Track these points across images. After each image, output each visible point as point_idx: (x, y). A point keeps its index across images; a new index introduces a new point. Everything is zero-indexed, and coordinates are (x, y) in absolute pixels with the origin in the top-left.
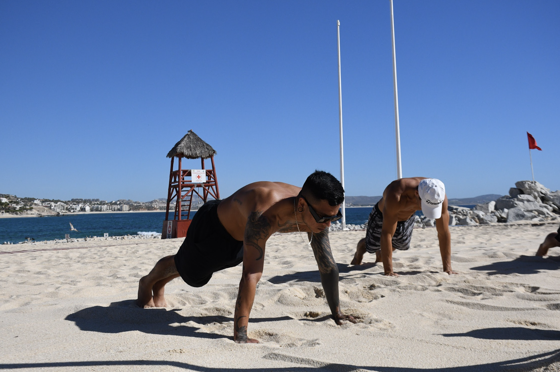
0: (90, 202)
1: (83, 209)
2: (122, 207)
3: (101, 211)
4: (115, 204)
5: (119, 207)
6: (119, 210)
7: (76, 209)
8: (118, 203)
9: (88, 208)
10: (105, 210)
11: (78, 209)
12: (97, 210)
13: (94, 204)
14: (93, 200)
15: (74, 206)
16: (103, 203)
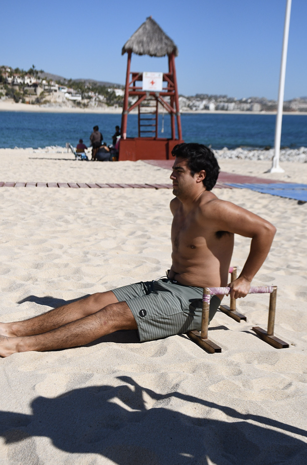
0: (216, 98)
1: (206, 108)
2: (252, 106)
3: (227, 110)
4: (246, 102)
5: (248, 106)
6: (248, 110)
7: (199, 107)
8: (249, 101)
9: (212, 106)
10: (233, 109)
11: (202, 106)
12: (223, 109)
13: (221, 102)
14: (220, 97)
15: (197, 103)
16: (230, 101)
